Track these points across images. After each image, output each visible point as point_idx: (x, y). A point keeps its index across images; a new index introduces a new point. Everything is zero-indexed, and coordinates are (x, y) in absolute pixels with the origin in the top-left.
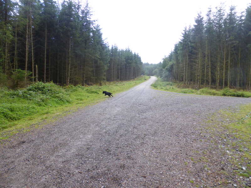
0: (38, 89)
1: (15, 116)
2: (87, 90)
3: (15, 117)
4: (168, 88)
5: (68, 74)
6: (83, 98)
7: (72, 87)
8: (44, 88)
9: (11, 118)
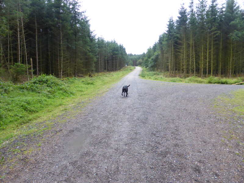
1: (33, 108)
3: (34, 110)
4: (157, 78)
9: (30, 111)
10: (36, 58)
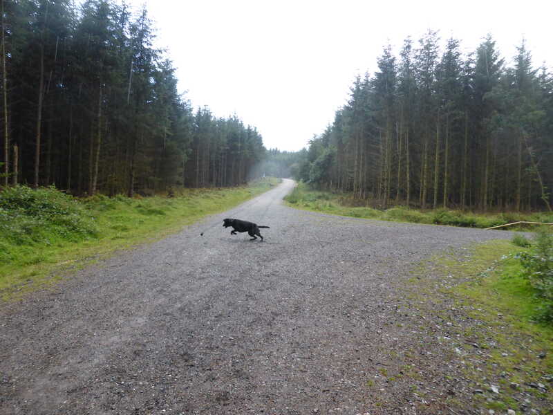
0: (16, 202)
2: (140, 206)
4: (320, 205)
5: (94, 168)
6: (129, 226)
7: (102, 199)
8: (32, 200)
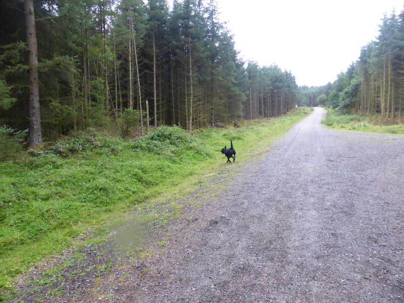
1: (150, 179)
3: (151, 182)
5: (189, 111)
8: (170, 135)
9: (146, 183)
10: (153, 100)
